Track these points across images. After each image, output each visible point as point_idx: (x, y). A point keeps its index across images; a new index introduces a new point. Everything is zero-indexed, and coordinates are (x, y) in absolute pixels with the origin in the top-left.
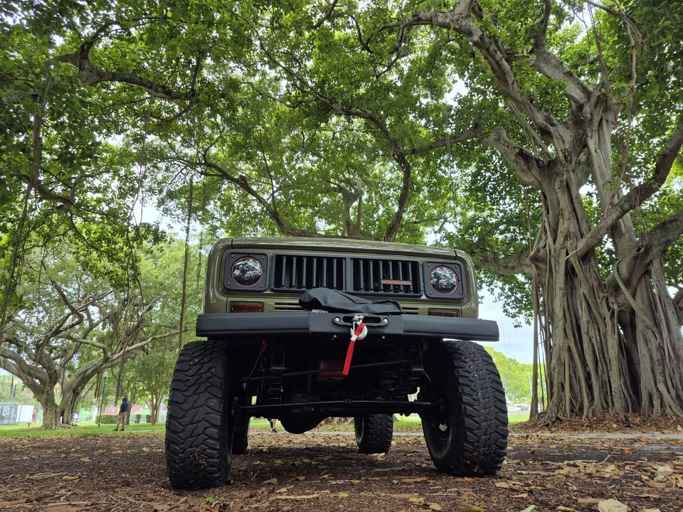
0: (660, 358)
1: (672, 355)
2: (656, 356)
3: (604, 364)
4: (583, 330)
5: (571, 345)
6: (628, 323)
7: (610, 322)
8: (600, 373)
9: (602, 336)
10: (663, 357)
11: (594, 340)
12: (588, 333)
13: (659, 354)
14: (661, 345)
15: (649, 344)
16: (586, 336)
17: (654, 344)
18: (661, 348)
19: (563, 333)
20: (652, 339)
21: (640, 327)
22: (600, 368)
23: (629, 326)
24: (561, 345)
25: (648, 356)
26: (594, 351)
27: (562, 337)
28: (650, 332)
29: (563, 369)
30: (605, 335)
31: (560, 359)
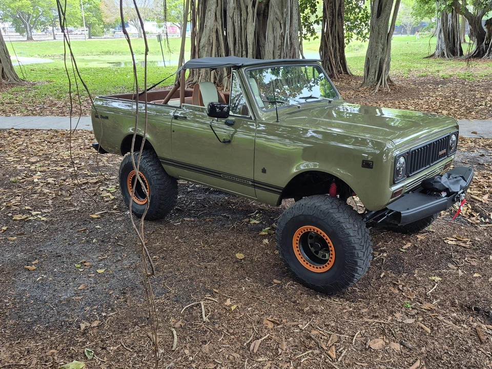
0: (280, 44)
1: (289, 43)
2: (278, 42)
3: (240, 46)
4: (229, 14)
5: (218, 27)
6: (262, 12)
7: (251, 11)
9: (243, 21)
10: (282, 43)
11: (236, 24)
12: (232, 18)
13: (280, 41)
14: (283, 34)
15: (275, 32)
16: (230, 20)
17: (279, 32)
18: (283, 37)
19: (214, 16)
20: (279, 29)
21: (271, 17)
22: (237, 49)
23: (262, 15)
24: (212, 27)
25: (272, 42)
26: (234, 34)
27: (214, 20)
28: (278, 23)
29: (210, 48)
30: (246, 21)
31: (209, 40)
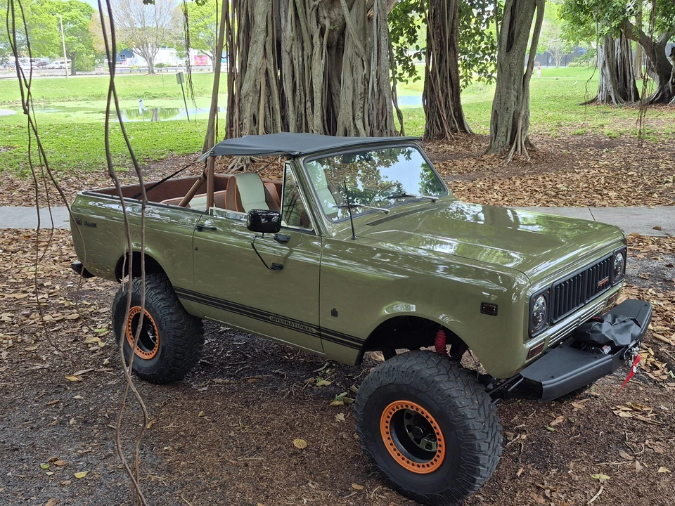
0: (363, 91)
1: (376, 90)
2: (360, 89)
3: (302, 93)
4: (285, 46)
5: (269, 67)
6: (334, 44)
7: (319, 43)
8: (297, 103)
9: (306, 58)
10: (366, 90)
11: (296, 62)
12: (290, 53)
13: (363, 87)
14: (367, 77)
15: (355, 74)
16: (287, 56)
17: (361, 73)
18: (366, 80)
19: (262, 50)
20: (360, 68)
21: (348, 51)
22: (298, 98)
23: (335, 48)
24: (259, 66)
25: (351, 88)
26: (293, 76)
27: (261, 56)
28: (359, 60)
29: (257, 98)
30: (311, 57)
31: (256, 85)
